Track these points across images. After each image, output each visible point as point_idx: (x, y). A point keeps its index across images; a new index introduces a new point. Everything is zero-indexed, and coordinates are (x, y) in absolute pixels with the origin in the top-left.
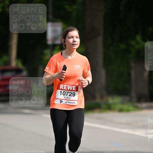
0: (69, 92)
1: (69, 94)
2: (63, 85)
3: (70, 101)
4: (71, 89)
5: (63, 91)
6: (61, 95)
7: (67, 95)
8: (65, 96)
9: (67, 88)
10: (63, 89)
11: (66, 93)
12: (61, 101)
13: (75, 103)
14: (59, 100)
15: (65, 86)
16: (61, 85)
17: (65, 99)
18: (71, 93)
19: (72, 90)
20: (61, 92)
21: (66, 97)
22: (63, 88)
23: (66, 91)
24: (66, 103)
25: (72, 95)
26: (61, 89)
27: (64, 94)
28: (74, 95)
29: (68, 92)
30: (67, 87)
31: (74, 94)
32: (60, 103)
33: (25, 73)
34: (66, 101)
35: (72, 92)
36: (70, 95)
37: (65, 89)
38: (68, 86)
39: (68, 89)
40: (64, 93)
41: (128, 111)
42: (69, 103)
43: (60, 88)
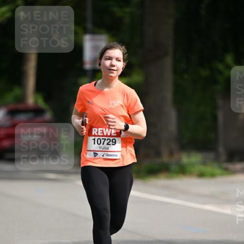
0: (107, 138)
1: (106, 142)
2: (96, 129)
3: (109, 153)
4: (109, 134)
5: (96, 138)
6: (94, 144)
7: (103, 144)
8: (100, 145)
9: (103, 133)
10: (96, 134)
11: (102, 141)
12: (96, 154)
13: (117, 156)
14: (93, 152)
15: (100, 129)
16: (94, 129)
17: (101, 150)
18: (109, 140)
19: (111, 136)
20: (94, 139)
21: (103, 146)
22: (97, 132)
23: (101, 138)
24: (103, 156)
25: (111, 143)
26: (95, 136)
27: (99, 143)
28: (114, 144)
29: (105, 139)
30: (103, 131)
31: (114, 141)
32: (95, 156)
33: (48, 116)
34: (103, 153)
35: (111, 138)
36: (107, 144)
37: (99, 134)
38: (104, 129)
39: (105, 134)
40: (99, 140)
41: (213, 175)
42: (108, 155)
43: (93, 134)
